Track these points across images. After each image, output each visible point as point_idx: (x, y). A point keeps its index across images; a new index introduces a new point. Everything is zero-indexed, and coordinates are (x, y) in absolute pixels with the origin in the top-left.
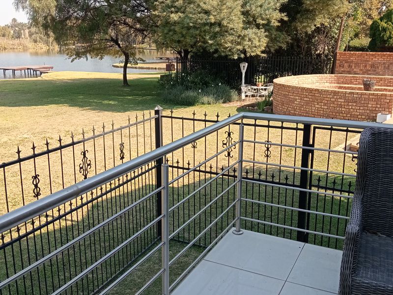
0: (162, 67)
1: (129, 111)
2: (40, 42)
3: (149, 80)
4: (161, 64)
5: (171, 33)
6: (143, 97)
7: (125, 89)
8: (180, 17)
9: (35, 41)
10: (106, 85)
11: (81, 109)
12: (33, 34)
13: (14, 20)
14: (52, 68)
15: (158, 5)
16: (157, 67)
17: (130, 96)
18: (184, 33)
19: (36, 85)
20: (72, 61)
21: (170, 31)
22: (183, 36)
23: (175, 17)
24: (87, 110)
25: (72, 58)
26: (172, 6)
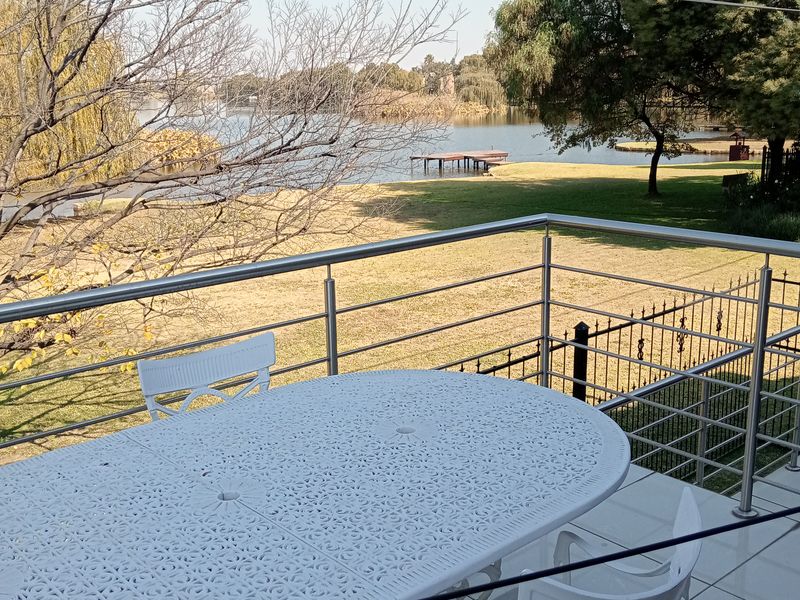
0: (719, 150)
1: (668, 247)
2: (474, 100)
3: (696, 181)
4: (716, 143)
5: (761, 111)
6: (689, 219)
7: (653, 203)
8: (781, 85)
9: (466, 99)
10: (614, 193)
11: (581, 240)
12: (462, 86)
13: (429, 58)
14: (506, 155)
15: (739, 61)
16: (709, 150)
17: (663, 217)
18: (787, 112)
19: (491, 192)
20: (560, 153)
21: (759, 106)
22: (785, 117)
23: (771, 86)
24: (591, 242)
25: (559, 147)
26: (767, 64)
